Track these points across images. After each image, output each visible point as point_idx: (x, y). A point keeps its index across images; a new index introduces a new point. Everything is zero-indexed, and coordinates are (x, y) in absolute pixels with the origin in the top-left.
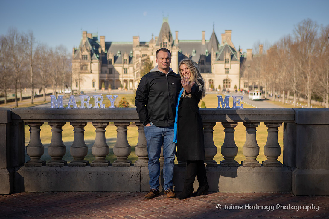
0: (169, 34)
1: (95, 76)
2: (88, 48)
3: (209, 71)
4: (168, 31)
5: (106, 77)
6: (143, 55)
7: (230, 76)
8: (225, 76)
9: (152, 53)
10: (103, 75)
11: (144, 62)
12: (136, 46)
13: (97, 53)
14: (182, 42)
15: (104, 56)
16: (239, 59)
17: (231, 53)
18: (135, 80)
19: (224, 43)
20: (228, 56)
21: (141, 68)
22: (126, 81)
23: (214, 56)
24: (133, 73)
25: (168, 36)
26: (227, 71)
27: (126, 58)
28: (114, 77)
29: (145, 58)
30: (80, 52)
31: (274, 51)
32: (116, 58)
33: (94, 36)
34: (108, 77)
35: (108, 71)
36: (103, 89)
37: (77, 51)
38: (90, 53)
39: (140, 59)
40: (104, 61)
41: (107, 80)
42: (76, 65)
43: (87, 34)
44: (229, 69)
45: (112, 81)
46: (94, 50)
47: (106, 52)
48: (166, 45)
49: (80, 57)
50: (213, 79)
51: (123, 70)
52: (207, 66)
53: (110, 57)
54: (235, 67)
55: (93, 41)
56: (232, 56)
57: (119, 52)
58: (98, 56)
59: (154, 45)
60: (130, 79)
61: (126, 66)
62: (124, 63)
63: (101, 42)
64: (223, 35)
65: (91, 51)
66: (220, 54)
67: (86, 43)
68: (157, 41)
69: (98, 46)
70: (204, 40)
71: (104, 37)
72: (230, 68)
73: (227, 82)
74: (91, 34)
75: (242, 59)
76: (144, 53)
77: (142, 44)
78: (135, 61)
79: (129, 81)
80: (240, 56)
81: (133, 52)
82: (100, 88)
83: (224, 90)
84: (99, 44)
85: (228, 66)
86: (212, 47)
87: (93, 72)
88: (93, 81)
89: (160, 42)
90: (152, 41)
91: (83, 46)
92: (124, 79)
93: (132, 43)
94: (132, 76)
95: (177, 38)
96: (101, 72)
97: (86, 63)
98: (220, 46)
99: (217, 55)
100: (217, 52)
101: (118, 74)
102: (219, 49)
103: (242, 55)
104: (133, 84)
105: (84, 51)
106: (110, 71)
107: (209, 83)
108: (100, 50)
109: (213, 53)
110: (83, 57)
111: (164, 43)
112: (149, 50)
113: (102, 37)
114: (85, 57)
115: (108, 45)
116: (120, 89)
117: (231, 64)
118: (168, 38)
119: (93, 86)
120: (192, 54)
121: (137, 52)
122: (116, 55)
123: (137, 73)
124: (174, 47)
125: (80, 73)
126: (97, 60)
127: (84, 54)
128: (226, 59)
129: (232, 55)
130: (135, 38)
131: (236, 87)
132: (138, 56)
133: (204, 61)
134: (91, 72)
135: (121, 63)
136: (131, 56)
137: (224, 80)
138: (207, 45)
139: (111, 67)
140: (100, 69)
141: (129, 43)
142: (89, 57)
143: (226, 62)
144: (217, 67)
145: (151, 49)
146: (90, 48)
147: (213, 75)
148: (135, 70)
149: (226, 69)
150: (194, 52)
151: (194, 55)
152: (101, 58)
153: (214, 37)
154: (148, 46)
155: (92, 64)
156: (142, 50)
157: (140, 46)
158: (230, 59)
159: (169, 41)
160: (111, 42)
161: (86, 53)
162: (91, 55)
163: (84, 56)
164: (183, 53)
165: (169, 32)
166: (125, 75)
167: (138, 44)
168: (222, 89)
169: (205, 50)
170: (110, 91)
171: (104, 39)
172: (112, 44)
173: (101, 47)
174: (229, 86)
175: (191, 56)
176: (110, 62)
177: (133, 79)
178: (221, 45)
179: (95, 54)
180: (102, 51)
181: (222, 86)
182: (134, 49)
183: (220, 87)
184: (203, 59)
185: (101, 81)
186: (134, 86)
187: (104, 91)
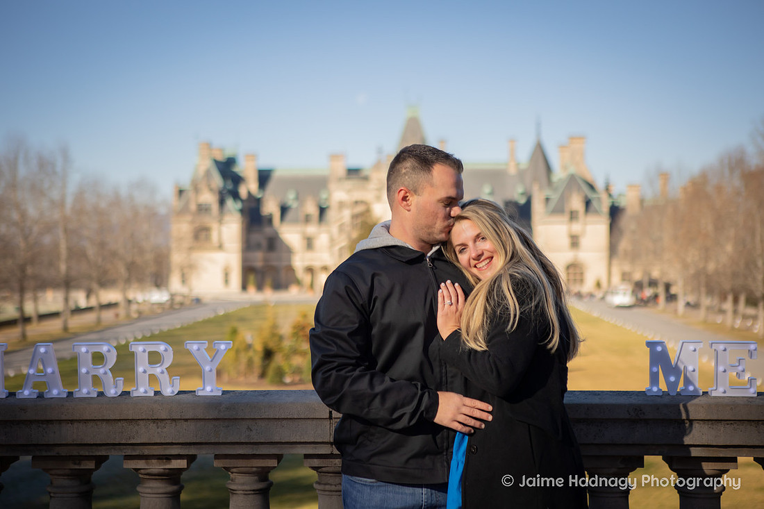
1: (231, 257)
2: (214, 185)
5: (258, 258)
6: (355, 202)
7: (583, 256)
8: (570, 255)
9: (377, 197)
10: (252, 255)
11: (358, 221)
12: (336, 178)
13: (235, 195)
15: (253, 205)
16: (606, 210)
17: (585, 196)
19: (565, 168)
20: (576, 203)
21: (349, 237)
22: (310, 270)
23: (539, 203)
24: (328, 249)
26: (575, 242)
27: (311, 209)
28: (280, 260)
29: (360, 209)
30: (193, 195)
31: (698, 189)
32: (284, 210)
33: (229, 153)
34: (266, 260)
35: (264, 243)
36: (252, 289)
37: (184, 195)
38: (217, 196)
39: (347, 212)
40: (254, 217)
41: (262, 266)
42: (182, 228)
43: (210, 148)
44: (581, 238)
45: (276, 270)
46: (228, 189)
47: (260, 195)
49: (193, 207)
51: (306, 241)
53: (270, 207)
54: (596, 231)
55: (227, 168)
56: (588, 203)
57: (293, 195)
58: (239, 205)
61: (311, 229)
62: (306, 222)
63: (247, 169)
64: (563, 149)
65: (221, 192)
66: (555, 197)
67: (208, 174)
69: (237, 180)
70: (512, 164)
71: (252, 157)
72: (583, 236)
73: (575, 271)
74: (222, 150)
75: (615, 212)
76: (358, 195)
77: (353, 172)
78: (335, 218)
79: (318, 269)
80: (610, 204)
81: (329, 194)
82: (244, 287)
84: (241, 175)
85: (576, 228)
86: (535, 179)
87: (225, 245)
88: (226, 271)
90: (377, 166)
91: (201, 181)
92: (307, 263)
93: (326, 172)
96: (248, 246)
97: (208, 224)
98: (554, 178)
99: (549, 201)
100: (548, 192)
101: (289, 251)
102: (554, 186)
103: (613, 202)
105: (202, 193)
106: (268, 243)
108: (243, 191)
109: (538, 196)
110: (200, 210)
112: (369, 190)
113: (249, 158)
114: (205, 209)
115: (264, 178)
116: (293, 289)
117: (585, 223)
119: (227, 281)
121: (339, 194)
122: (286, 203)
123: (340, 249)
125: (191, 249)
126: (238, 216)
127: (202, 199)
128: (571, 212)
129: (587, 199)
130: (334, 157)
131: (598, 285)
132: (342, 205)
134: (221, 247)
135: (298, 223)
136: (325, 206)
137: (568, 266)
138: (521, 174)
139: (271, 235)
140: (244, 239)
141: (318, 173)
142: (215, 207)
143: (571, 219)
144: (550, 232)
145: (376, 186)
146: (218, 184)
148: (335, 241)
149: (572, 237)
150: (487, 193)
152: (247, 211)
153: (540, 154)
154: (366, 179)
155: (223, 228)
156: (352, 188)
157: (348, 178)
158: (582, 210)
160: (271, 171)
161: (209, 198)
162: (222, 202)
163: (202, 206)
166: (309, 255)
167: (343, 173)
169: (516, 188)
170: (269, 295)
171: (254, 162)
172: (277, 175)
173: (246, 182)
174: (582, 281)
176: (270, 220)
177: (330, 262)
178: (559, 174)
179: (230, 201)
180: (249, 193)
182: (332, 187)
184: (512, 210)
185: (248, 271)
187: (253, 295)
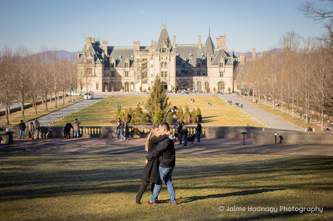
0: (168, 40)
1: (99, 79)
2: (92, 53)
3: (205, 74)
4: (166, 37)
5: (108, 79)
6: (143, 59)
7: (224, 79)
8: (219, 79)
9: (152, 57)
10: (106, 78)
11: (144, 66)
12: (136, 50)
13: (100, 57)
14: (180, 46)
15: (106, 60)
16: (232, 63)
17: (225, 58)
18: (136, 82)
19: (218, 47)
20: (222, 61)
21: (141, 72)
22: (127, 84)
23: (209, 60)
24: (134, 76)
25: (167, 42)
26: (221, 75)
27: (127, 62)
28: (116, 80)
29: (144, 62)
30: (85, 56)
32: (117, 62)
33: (96, 40)
34: (110, 80)
35: (110, 75)
36: (106, 91)
37: (81, 56)
38: (93, 57)
39: (140, 63)
40: (107, 64)
41: (110, 82)
42: (82, 69)
43: (91, 39)
44: (223, 72)
45: (115, 83)
46: (97, 54)
47: (108, 56)
48: (165, 51)
49: (85, 61)
50: (209, 81)
51: (125, 73)
52: (203, 69)
53: (113, 61)
54: (229, 70)
55: (96, 45)
56: (226, 61)
57: (120, 56)
58: (101, 61)
59: (154, 50)
60: (131, 81)
61: (127, 69)
62: (125, 66)
63: (103, 47)
64: (218, 39)
65: (95, 56)
66: (215, 58)
67: (90, 49)
68: (156, 46)
69: (101, 51)
70: (200, 44)
71: (106, 42)
72: (225, 72)
73: (221, 85)
74: (94, 39)
75: (236, 64)
76: (144, 57)
77: (142, 48)
78: (136, 65)
79: (130, 83)
80: (234, 60)
81: (133, 56)
82: (104, 91)
83: (219, 92)
85: (222, 69)
86: (208, 51)
87: (97, 75)
88: (97, 84)
89: (160, 48)
90: (151, 47)
91: (88, 51)
92: (125, 81)
93: (133, 48)
94: (133, 78)
95: (174, 42)
96: (104, 75)
97: (91, 67)
98: (215, 50)
99: (213, 59)
100: (212, 56)
101: (120, 77)
102: (214, 53)
103: (235, 60)
104: (134, 86)
105: (88, 56)
106: (112, 74)
107: (204, 85)
108: (103, 55)
109: (209, 58)
110: (87, 62)
111: (163, 48)
112: (149, 55)
113: (104, 42)
114: (89, 62)
115: (110, 50)
116: (121, 91)
117: (225, 68)
118: (167, 44)
119: (97, 88)
120: (189, 57)
121: (137, 57)
122: (118, 59)
123: (137, 76)
124: (172, 52)
125: (87, 76)
126: (101, 65)
127: (88, 58)
128: (220, 63)
129: (226, 59)
130: (135, 43)
131: (229, 90)
132: (138, 61)
133: (200, 64)
134: (95, 76)
135: (123, 67)
136: (132, 60)
137: (219, 83)
138: (203, 49)
139: (113, 71)
140: (103, 72)
141: (129, 48)
142: (93, 61)
143: (220, 66)
144: (213, 71)
145: (151, 54)
146: (94, 53)
147: (208, 78)
148: (136, 73)
149: (220, 72)
150: (190, 55)
151: (190, 58)
152: (104, 62)
153: (210, 40)
154: (148, 51)
155: (96, 68)
156: (142, 54)
157: (140, 51)
158: (224, 63)
159: (168, 46)
160: (113, 47)
161: (91, 58)
162: (95, 60)
163: (88, 60)
164: (181, 57)
165: (168, 39)
166: (126, 78)
167: (139, 49)
168: (217, 91)
169: (201, 54)
170: (112, 93)
171: (106, 44)
172: (114, 49)
173: (104, 51)
174: (224, 89)
175: (187, 60)
176: (113, 66)
177: (134, 81)
179: (98, 59)
180: (105, 55)
181: (217, 88)
182: (135, 53)
183: (214, 90)
184: (199, 62)
185: (104, 84)
186: (135, 88)
187: (107, 93)
